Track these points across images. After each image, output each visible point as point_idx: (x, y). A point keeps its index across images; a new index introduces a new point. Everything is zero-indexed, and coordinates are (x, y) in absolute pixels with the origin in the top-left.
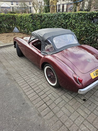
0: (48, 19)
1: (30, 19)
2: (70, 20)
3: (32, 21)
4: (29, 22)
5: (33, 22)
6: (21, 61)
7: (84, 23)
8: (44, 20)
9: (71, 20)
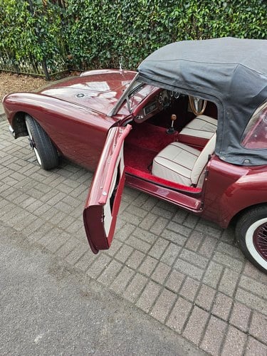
0: (94, 10)
1: (23, 14)
2: (188, 8)
3: (33, 20)
4: (21, 24)
5: (34, 25)
6: (70, 190)
7: (243, 17)
8: (76, 15)
9: (190, 11)
